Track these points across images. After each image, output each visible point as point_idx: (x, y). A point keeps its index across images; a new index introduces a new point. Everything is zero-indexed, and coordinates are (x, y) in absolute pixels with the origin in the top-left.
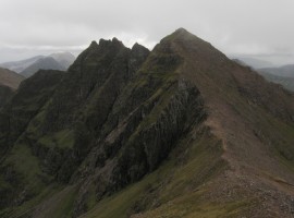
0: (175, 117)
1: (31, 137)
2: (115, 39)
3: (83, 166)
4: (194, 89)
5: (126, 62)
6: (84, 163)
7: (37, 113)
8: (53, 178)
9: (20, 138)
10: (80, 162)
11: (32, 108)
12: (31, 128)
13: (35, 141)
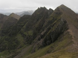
0: (60, 29)
1: (22, 32)
2: (44, 7)
3: (35, 40)
4: (65, 21)
5: (47, 13)
6: (35, 39)
7: (23, 26)
8: (27, 43)
9: (19, 32)
10: (34, 39)
11: (22, 24)
12: (22, 30)
13: (23, 33)
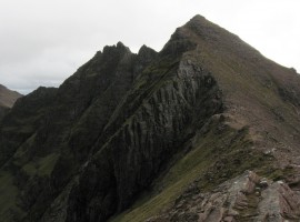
1: (16, 163)
2: (120, 44)
3: (58, 200)
4: (206, 78)
5: (132, 70)
6: (60, 196)
7: (30, 135)
8: (25, 214)
9: (6, 165)
10: (56, 195)
11: (25, 130)
12: (20, 153)
13: (20, 168)
